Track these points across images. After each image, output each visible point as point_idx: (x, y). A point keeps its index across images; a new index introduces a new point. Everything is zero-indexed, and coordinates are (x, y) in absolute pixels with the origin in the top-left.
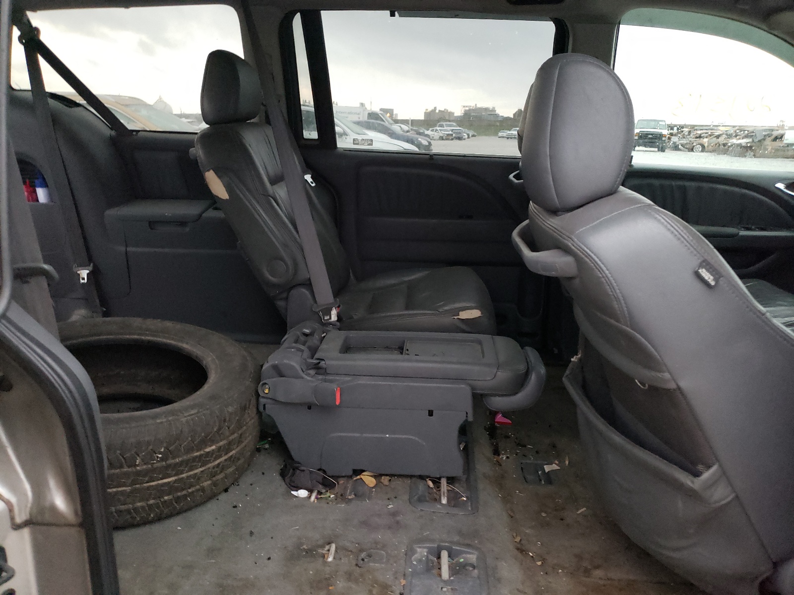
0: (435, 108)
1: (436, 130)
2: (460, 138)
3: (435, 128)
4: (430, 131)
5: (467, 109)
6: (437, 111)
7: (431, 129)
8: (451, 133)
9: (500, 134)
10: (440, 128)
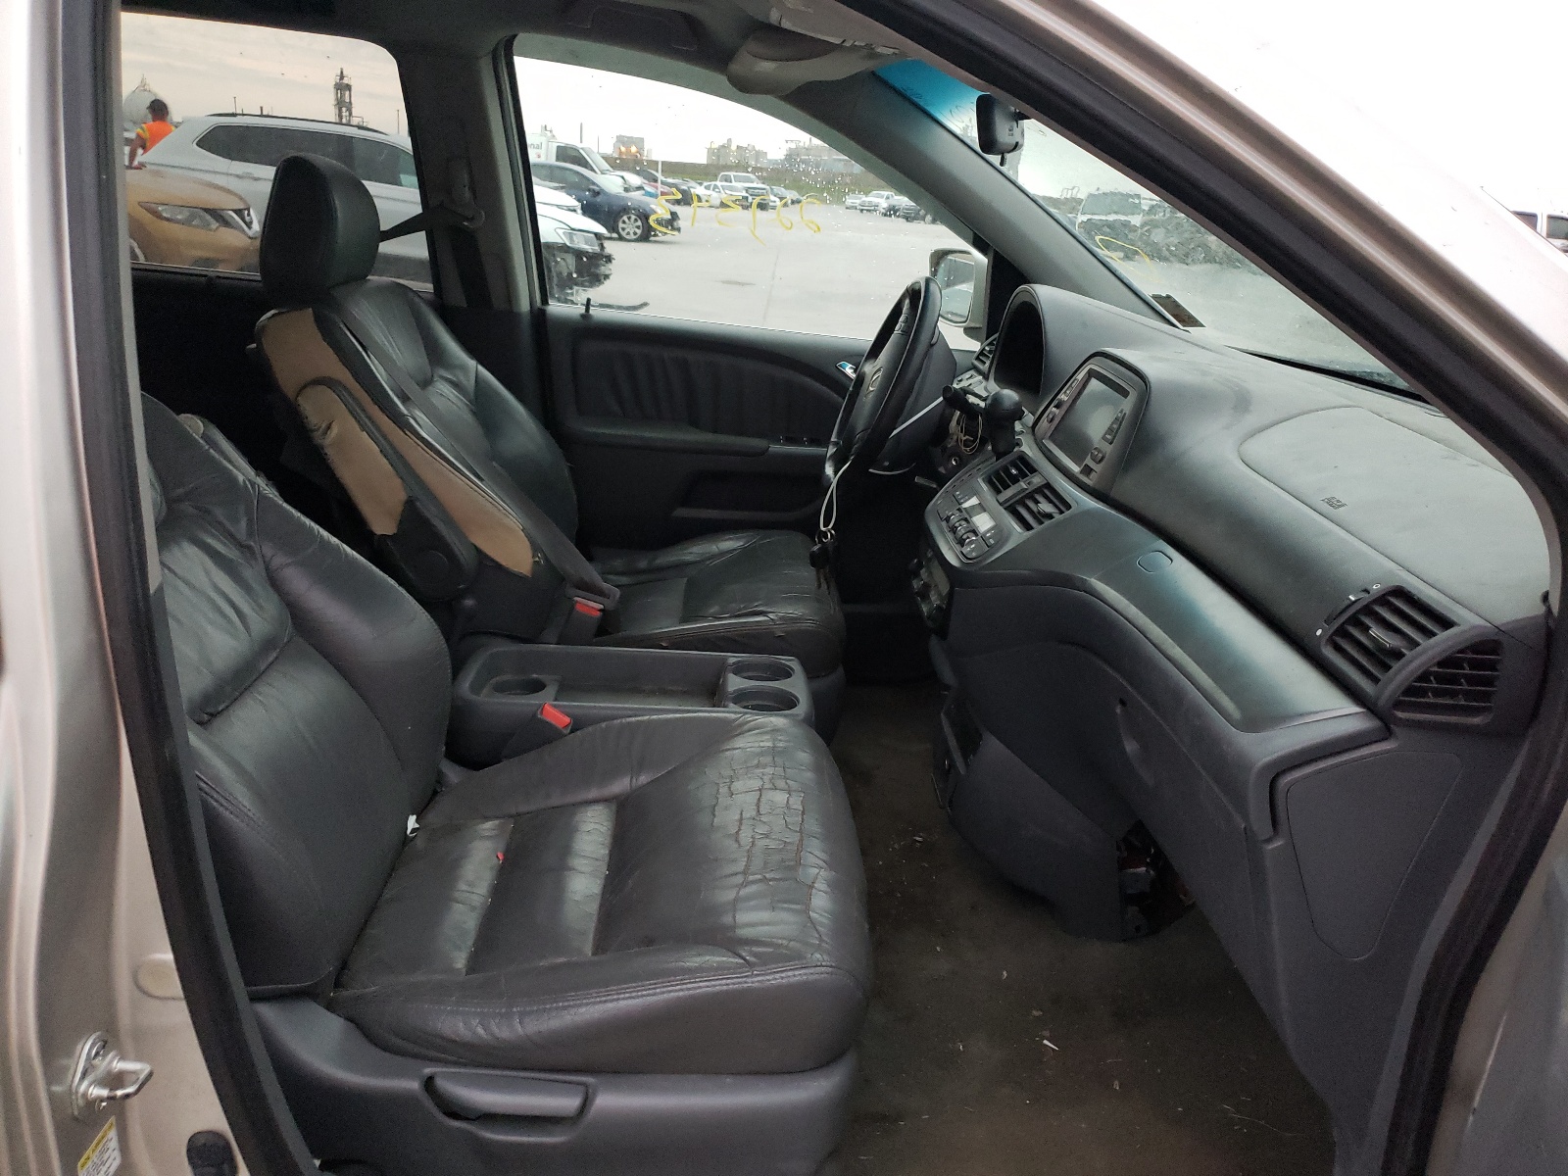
0: (729, 140)
1: (716, 187)
2: (762, 206)
3: (713, 183)
4: (703, 187)
5: (793, 146)
6: (734, 147)
7: (705, 184)
8: (744, 194)
9: (849, 201)
10: (724, 183)
